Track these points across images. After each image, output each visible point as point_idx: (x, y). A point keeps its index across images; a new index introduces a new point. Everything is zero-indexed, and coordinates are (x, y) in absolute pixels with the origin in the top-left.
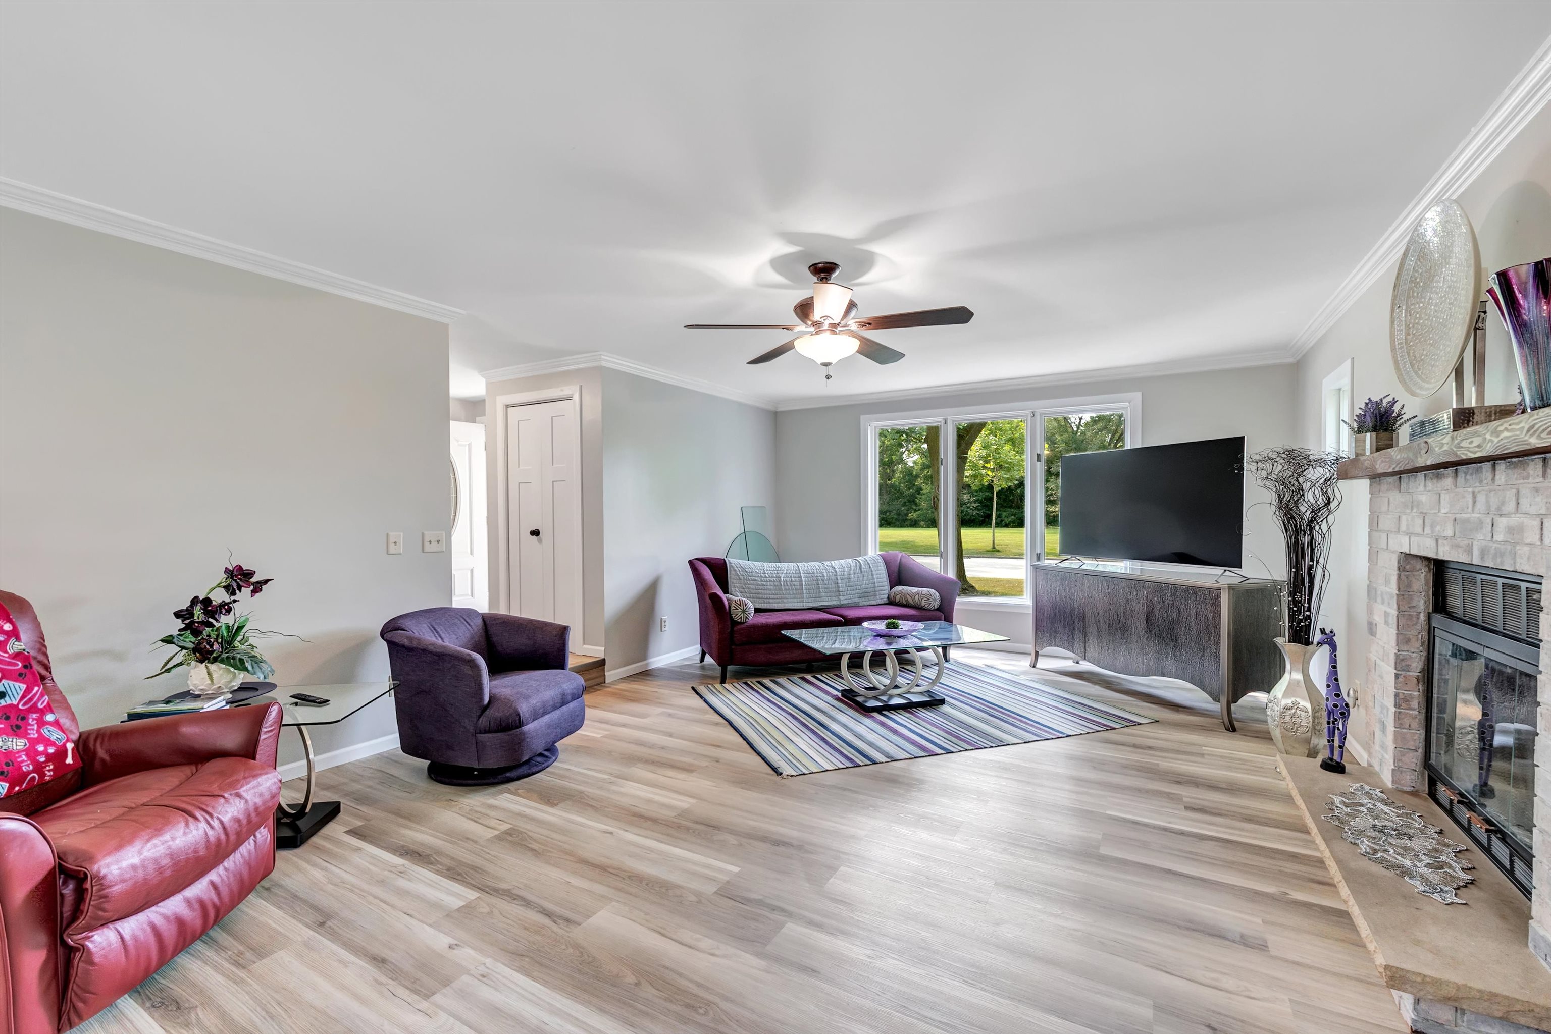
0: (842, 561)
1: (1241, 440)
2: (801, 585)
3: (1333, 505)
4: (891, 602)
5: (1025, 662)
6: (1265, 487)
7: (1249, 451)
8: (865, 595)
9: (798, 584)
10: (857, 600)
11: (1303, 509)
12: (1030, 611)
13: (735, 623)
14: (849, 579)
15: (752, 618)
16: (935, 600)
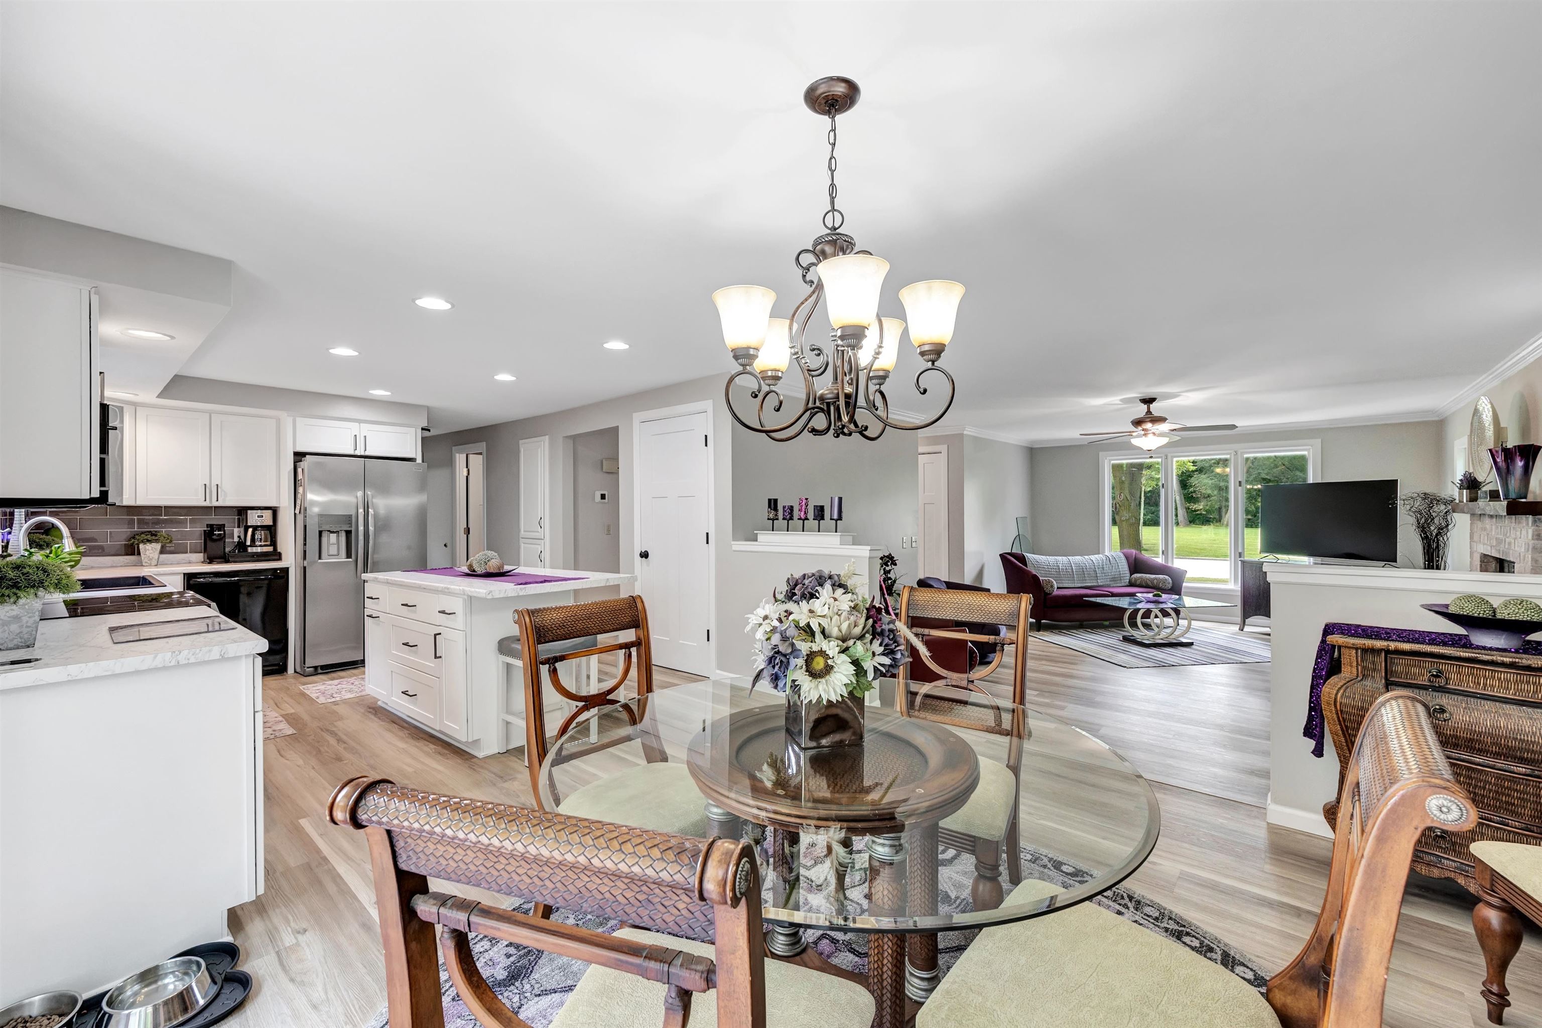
0: (1096, 556)
1: (1395, 482)
2: (1073, 572)
3: (1450, 527)
4: (1131, 584)
5: (1236, 628)
6: (1409, 514)
7: (1401, 492)
8: (1114, 579)
9: (1070, 571)
10: (1108, 583)
11: (1432, 528)
12: (1239, 594)
13: (1047, 594)
14: (1103, 568)
15: (1056, 592)
16: (1169, 583)
